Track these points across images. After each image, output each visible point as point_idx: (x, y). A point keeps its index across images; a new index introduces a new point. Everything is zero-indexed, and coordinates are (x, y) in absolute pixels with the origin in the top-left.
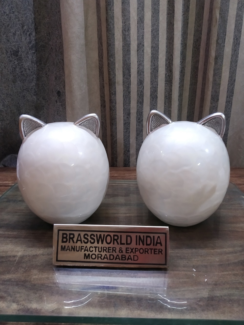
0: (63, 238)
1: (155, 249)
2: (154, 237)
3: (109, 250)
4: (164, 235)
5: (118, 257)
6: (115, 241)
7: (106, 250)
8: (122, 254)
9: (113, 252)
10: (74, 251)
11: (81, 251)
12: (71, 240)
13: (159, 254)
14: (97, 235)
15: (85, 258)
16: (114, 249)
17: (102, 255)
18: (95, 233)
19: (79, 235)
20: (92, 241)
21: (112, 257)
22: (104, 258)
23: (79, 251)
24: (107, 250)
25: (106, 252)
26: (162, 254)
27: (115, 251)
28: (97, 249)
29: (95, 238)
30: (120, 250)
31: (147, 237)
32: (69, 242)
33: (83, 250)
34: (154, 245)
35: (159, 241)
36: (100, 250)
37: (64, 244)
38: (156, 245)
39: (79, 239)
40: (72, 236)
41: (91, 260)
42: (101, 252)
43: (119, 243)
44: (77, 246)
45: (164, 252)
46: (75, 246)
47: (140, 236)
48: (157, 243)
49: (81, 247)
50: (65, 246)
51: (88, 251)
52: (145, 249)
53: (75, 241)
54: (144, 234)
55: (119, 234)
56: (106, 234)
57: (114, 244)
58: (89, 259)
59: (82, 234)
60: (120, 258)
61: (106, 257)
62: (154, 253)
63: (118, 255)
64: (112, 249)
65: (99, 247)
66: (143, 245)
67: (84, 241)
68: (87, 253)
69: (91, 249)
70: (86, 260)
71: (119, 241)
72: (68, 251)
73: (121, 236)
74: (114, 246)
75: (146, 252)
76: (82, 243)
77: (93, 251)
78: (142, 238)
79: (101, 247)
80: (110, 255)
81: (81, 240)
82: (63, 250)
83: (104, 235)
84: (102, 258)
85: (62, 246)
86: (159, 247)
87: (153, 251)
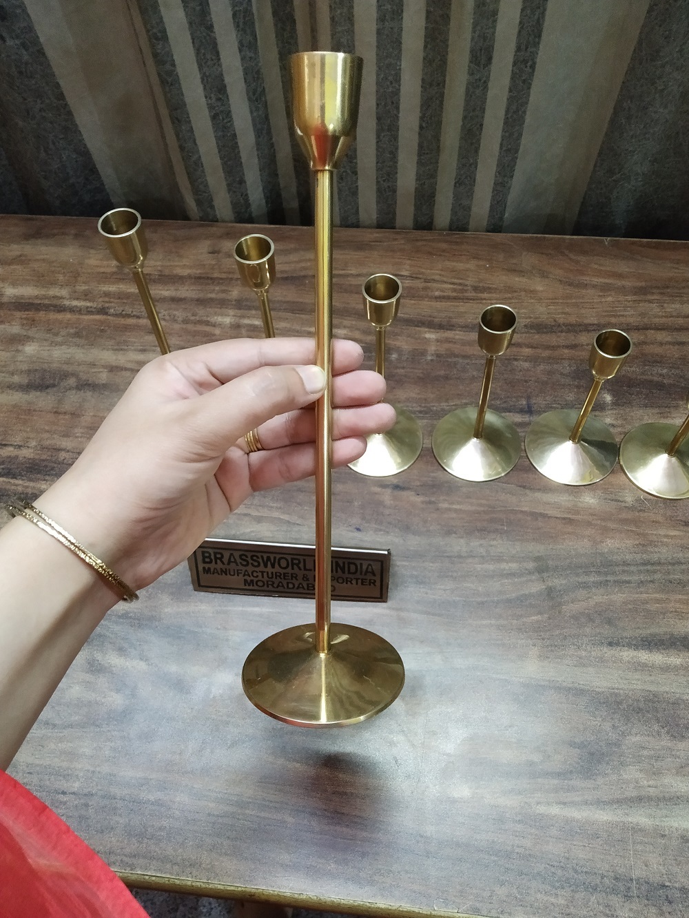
0: (204, 557)
1: (362, 580)
2: (361, 564)
3: (284, 576)
4: (380, 563)
5: (301, 586)
6: (295, 566)
7: (280, 576)
8: (308, 582)
9: (292, 579)
10: (226, 574)
11: (238, 575)
12: (218, 561)
13: (370, 585)
14: (262, 557)
15: (245, 585)
16: (294, 575)
17: (273, 583)
18: (259, 555)
19: (231, 554)
20: (256, 564)
21: (291, 586)
22: (278, 586)
23: (234, 575)
24: (282, 576)
25: (281, 579)
26: (375, 585)
27: (296, 578)
28: (265, 574)
29: (260, 560)
30: (304, 577)
31: (349, 563)
32: (216, 563)
33: (241, 575)
34: (361, 574)
35: (370, 570)
36: (270, 576)
37: (207, 566)
38: (365, 574)
39: (232, 560)
40: (219, 556)
41: (256, 587)
42: (272, 577)
43: (302, 568)
44: (229, 570)
45: (378, 583)
46: (226, 569)
47: (337, 563)
48: (367, 572)
49: (238, 570)
50: (209, 569)
51: (250, 576)
52: (347, 578)
53: (226, 562)
54: (344, 560)
55: (301, 558)
56: (278, 556)
57: (293, 569)
58: (253, 586)
59: (237, 554)
60: (306, 587)
61: (280, 584)
62: (362, 584)
63: (300, 584)
64: (290, 575)
65: (268, 573)
66: (344, 572)
67: (241, 563)
68: (249, 579)
69: (255, 574)
70: (247, 587)
71: (301, 565)
72: (216, 574)
73: (304, 560)
74: (293, 571)
75: (349, 583)
76: (237, 565)
77: (257, 576)
78: (342, 565)
79: (272, 573)
80: (288, 583)
81: (235, 562)
82: (207, 573)
83: (275, 558)
84: (275, 586)
85: (204, 568)
86: (369, 577)
87: (360, 581)
